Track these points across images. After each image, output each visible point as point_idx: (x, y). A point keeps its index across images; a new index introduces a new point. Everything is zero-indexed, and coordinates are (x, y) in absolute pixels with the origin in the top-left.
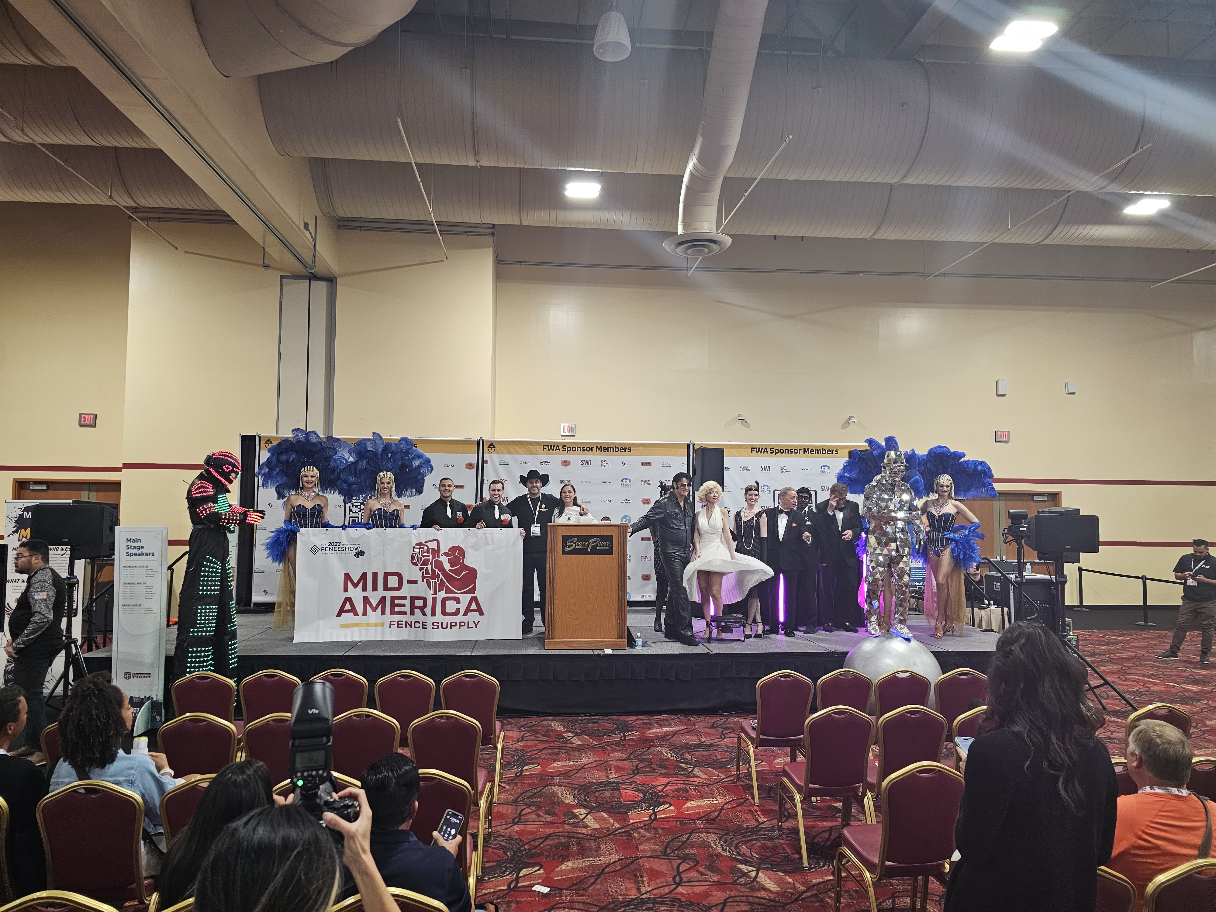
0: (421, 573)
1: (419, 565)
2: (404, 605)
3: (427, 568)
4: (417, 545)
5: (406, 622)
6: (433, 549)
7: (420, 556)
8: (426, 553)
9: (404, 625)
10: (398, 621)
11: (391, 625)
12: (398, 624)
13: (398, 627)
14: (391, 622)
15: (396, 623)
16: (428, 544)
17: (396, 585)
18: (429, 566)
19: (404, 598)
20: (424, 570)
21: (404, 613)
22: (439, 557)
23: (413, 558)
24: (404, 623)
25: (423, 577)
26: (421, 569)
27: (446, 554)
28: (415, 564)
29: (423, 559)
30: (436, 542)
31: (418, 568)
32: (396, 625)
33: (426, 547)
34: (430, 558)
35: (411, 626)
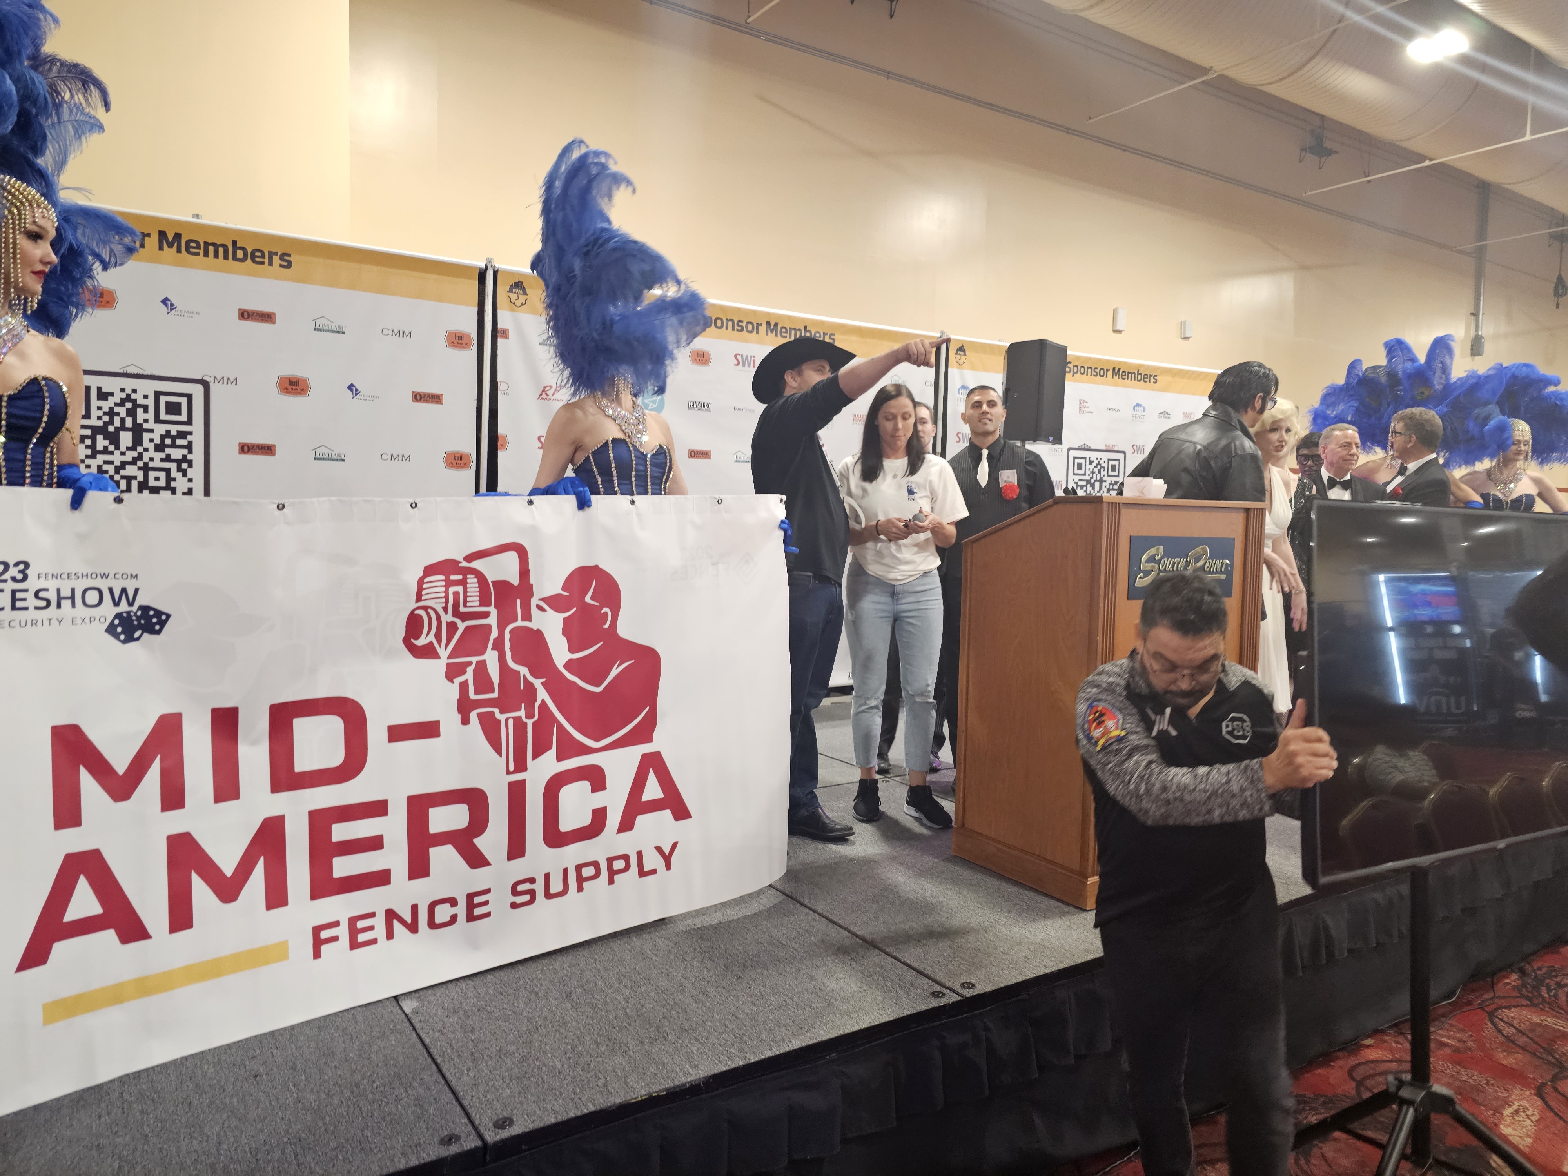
0: (453, 691)
1: (444, 652)
2: (375, 843)
3: (482, 665)
4: (430, 570)
5: (391, 915)
6: (502, 586)
7: (447, 618)
8: (474, 605)
9: (380, 931)
10: (352, 921)
11: (318, 944)
12: (354, 932)
13: (354, 945)
14: (317, 930)
15: (343, 931)
16: (476, 564)
17: (336, 757)
18: (491, 657)
19: (378, 809)
20: (469, 675)
21: (382, 878)
22: (527, 616)
23: (414, 625)
24: (380, 923)
25: (465, 707)
26: (452, 672)
27: (555, 603)
28: (428, 652)
29: (462, 626)
30: (512, 557)
31: (437, 667)
32: (345, 940)
33: (472, 580)
34: (493, 620)
35: (413, 927)
